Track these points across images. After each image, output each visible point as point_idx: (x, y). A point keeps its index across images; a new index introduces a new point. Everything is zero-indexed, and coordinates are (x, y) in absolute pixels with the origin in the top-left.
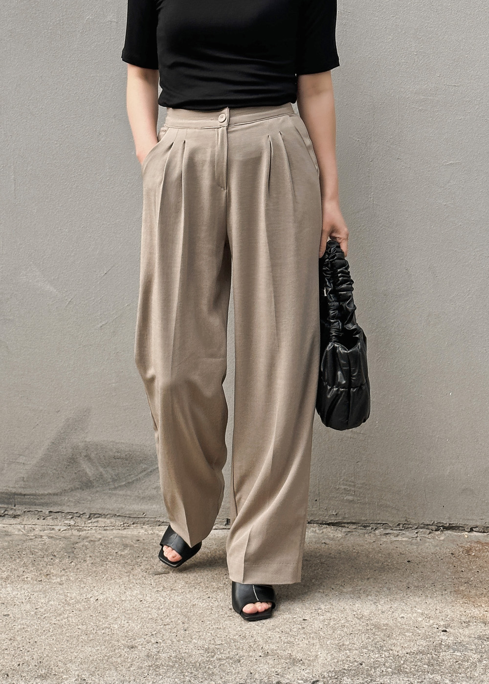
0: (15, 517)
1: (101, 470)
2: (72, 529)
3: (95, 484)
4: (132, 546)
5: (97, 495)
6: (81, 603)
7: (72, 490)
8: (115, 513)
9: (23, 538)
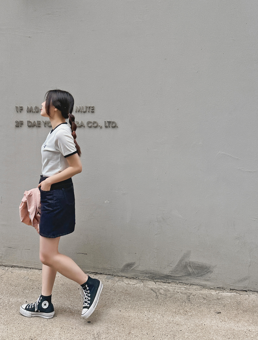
0: (169, 283)
2: (186, 290)
4: (206, 299)
5: (192, 278)
6: (200, 326)
7: (185, 276)
8: (198, 284)
9: (174, 293)
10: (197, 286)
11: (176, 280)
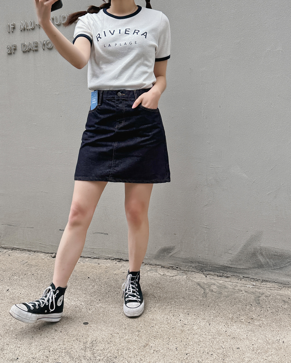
0: (227, 277)
1: (268, 260)
2: (255, 288)
3: (265, 266)
4: (287, 302)
5: (265, 271)
6: (275, 343)
7: (254, 268)
8: (274, 281)
9: (233, 291)
10: (273, 284)
11: (238, 273)
